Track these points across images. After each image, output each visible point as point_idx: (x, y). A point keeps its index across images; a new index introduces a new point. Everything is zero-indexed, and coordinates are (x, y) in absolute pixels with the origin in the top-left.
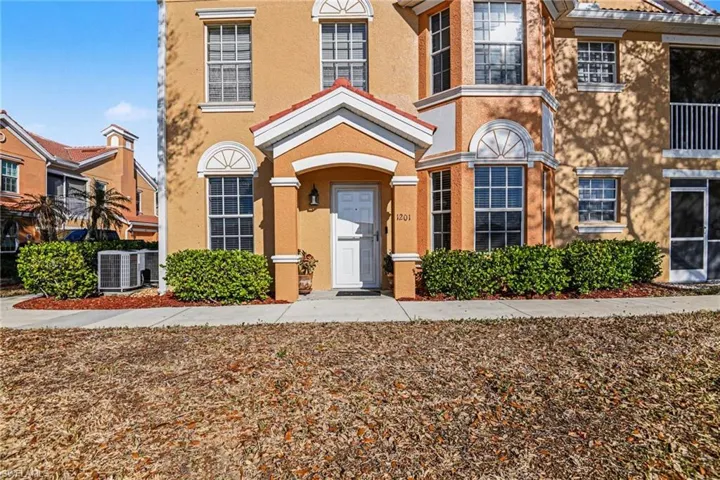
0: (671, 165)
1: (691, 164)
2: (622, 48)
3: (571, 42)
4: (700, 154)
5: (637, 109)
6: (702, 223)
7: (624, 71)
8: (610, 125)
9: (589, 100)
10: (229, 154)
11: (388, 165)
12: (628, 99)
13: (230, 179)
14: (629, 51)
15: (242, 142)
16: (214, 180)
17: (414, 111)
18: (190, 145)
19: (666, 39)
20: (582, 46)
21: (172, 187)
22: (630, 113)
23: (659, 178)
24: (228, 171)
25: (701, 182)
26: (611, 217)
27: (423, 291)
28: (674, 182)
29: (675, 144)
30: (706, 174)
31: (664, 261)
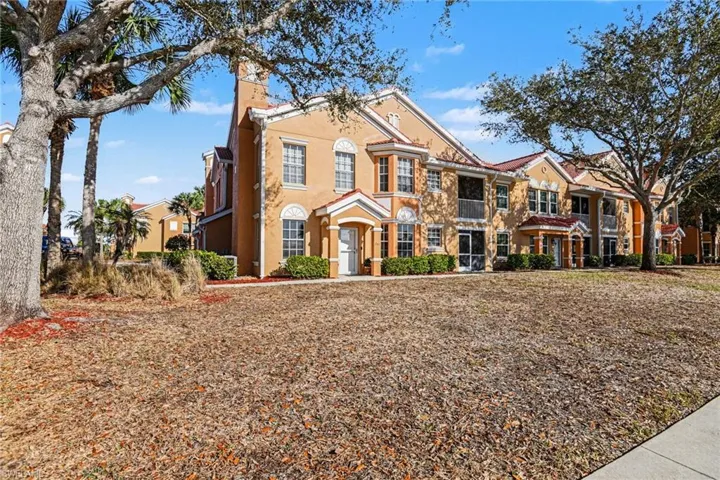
0: (457, 223)
1: (465, 224)
2: (443, 174)
3: (425, 170)
4: (468, 220)
5: (448, 200)
6: (468, 246)
7: (443, 184)
8: (438, 205)
9: (431, 195)
10: (295, 209)
11: (372, 223)
12: (445, 196)
13: (294, 221)
14: (445, 175)
15: (302, 204)
16: (286, 222)
17: (372, 197)
18: (277, 202)
19: (457, 172)
20: (429, 172)
21: (268, 222)
22: (445, 202)
23: (454, 228)
24: (294, 218)
25: (468, 232)
26: (438, 244)
27: (384, 273)
28: (460, 231)
29: (460, 216)
30: (471, 228)
31: (457, 263)
